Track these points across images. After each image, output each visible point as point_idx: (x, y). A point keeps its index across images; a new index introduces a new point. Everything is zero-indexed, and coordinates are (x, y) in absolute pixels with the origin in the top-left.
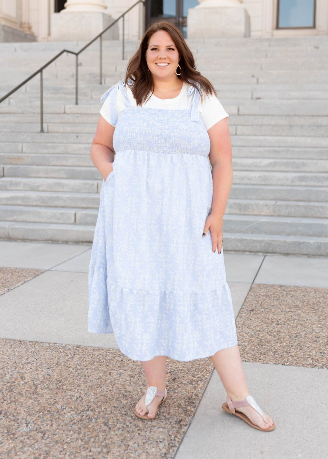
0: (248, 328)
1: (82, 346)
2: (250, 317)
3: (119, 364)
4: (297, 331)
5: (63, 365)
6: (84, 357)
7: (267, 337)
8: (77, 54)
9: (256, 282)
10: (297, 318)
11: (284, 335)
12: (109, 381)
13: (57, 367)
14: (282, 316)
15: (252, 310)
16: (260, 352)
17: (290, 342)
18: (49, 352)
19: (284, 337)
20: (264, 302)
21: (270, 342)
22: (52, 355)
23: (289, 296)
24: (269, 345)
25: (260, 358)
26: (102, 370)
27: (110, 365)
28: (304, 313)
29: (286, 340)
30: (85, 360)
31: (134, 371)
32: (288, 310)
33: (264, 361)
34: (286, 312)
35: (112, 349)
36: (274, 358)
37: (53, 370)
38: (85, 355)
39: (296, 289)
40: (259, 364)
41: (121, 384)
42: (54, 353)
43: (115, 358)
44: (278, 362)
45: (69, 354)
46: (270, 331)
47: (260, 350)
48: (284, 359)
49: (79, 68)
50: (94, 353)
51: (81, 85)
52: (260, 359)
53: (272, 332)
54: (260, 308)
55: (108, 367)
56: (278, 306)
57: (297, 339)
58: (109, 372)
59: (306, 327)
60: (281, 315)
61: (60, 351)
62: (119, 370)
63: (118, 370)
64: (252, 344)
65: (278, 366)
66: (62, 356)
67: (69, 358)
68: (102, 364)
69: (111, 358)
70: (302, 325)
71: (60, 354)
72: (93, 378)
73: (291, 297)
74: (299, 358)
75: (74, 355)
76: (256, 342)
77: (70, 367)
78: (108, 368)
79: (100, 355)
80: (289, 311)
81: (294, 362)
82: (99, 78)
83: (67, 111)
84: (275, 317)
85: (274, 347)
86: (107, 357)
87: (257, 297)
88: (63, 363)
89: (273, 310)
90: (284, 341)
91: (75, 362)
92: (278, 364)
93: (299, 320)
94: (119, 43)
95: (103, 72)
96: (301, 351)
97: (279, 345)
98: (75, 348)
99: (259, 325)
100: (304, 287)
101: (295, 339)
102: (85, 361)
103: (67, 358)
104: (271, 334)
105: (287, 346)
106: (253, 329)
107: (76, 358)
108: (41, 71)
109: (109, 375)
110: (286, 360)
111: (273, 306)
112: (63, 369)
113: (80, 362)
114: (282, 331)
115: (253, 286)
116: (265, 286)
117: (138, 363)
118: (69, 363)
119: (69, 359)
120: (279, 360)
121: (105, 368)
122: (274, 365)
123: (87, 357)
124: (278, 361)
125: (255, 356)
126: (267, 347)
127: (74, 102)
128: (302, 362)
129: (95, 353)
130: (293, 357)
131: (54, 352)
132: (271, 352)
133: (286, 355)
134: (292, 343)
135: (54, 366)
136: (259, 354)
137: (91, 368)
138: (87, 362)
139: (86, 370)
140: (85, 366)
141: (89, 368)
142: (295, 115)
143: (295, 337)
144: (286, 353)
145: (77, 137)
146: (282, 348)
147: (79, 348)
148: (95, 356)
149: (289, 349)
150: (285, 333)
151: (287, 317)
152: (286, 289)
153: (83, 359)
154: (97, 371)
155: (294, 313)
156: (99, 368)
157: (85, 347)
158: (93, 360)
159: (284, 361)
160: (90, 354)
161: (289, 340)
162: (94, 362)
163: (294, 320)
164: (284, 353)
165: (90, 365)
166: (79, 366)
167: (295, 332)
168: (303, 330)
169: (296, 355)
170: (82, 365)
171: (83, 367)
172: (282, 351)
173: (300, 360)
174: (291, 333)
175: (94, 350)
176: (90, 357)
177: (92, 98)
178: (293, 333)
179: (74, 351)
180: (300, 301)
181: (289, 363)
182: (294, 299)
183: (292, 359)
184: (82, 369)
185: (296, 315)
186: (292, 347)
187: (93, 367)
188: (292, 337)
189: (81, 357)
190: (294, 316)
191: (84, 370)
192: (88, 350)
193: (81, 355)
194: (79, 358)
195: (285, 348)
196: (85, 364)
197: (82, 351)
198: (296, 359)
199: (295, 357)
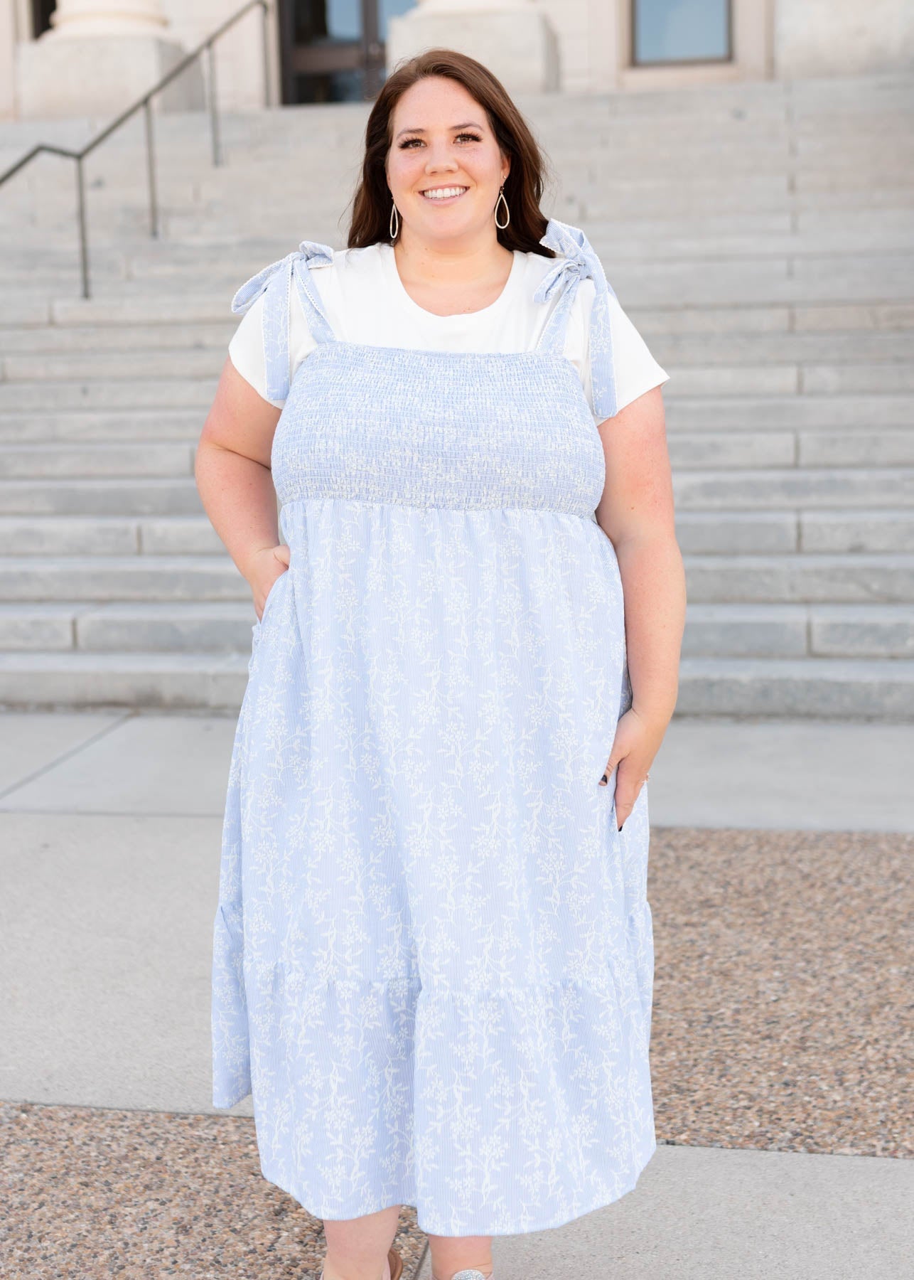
1: (37, 1104)
3: (146, 1177)
4: (710, 1002)
6: (40, 1151)
8: (79, 157)
10: (709, 950)
11: (671, 1020)
12: (107, 1253)
17: (690, 1045)
19: (672, 1027)
23: (684, 867)
26: (90, 1207)
27: (117, 1183)
28: (729, 926)
29: (678, 1039)
30: (39, 1165)
31: (191, 1203)
32: (681, 919)
34: (675, 926)
35: (132, 1111)
38: (41, 1144)
39: (703, 837)
41: (142, 1267)
43: (136, 1149)
48: (670, 1119)
49: (90, 196)
50: (72, 1135)
51: (99, 239)
55: (110, 1190)
57: (708, 1031)
58: (111, 1211)
59: (735, 983)
62: (146, 1201)
63: (141, 1199)
68: (94, 1177)
69: (125, 1150)
70: (725, 974)
72: (55, 1242)
73: (691, 868)
74: (720, 1112)
75: (8, 1144)
78: (109, 1194)
79: (92, 1139)
80: (687, 924)
81: (704, 1131)
82: (147, 221)
83: (60, 317)
86: (114, 1146)
90: (670, 1041)
91: (6, 1178)
93: (714, 956)
94: (201, 120)
95: (162, 201)
96: (723, 1080)
98: (14, 1113)
100: (728, 829)
101: (704, 1032)
102: (40, 1170)
105: (681, 1061)
107: (13, 1158)
109: (109, 1226)
110: (678, 1121)
113: (21, 1175)
117: (210, 1169)
121: (99, 1195)
123: (47, 1153)
127: (78, 290)
128: (728, 1128)
129: (76, 1132)
130: (700, 1108)
133: (677, 1101)
134: (696, 1051)
137: (54, 1199)
138: (46, 1176)
139: (36, 1209)
140: (37, 1189)
141: (49, 1198)
142: (688, 307)
143: (705, 1024)
144: (677, 1093)
145: (85, 392)
146: (664, 1072)
147: (28, 1116)
148: (73, 1146)
149: (686, 1077)
150: (674, 1011)
151: (679, 945)
152: (674, 842)
153: (33, 1161)
154: (72, 1213)
155: (700, 929)
156: (79, 1199)
157: (50, 1108)
158: (64, 1166)
159: (672, 1128)
160: (60, 1136)
161: (688, 1036)
162: (67, 1174)
163: (700, 957)
164: (671, 1094)
165: (53, 1186)
166: (15, 1192)
167: (705, 1004)
168: (726, 994)
169: (708, 1097)
170: (27, 1187)
171: (30, 1195)
172: (666, 1086)
173: (722, 1119)
174: (693, 1010)
175: (74, 1121)
176: (56, 1152)
177: (129, 278)
178: (698, 1009)
179: (10, 1128)
180: (718, 884)
181: (688, 1133)
182: (698, 876)
183: (697, 1117)
184: (25, 1206)
185: (704, 939)
186: (695, 1066)
187: (62, 1196)
188: (695, 1024)
189: (27, 1153)
190: (700, 942)
191: (31, 1210)
192: (54, 1122)
193: (29, 1146)
194: (21, 1158)
195: (675, 1072)
196: (39, 1185)
197: (36, 1125)
198: (708, 1118)
199: (705, 1109)
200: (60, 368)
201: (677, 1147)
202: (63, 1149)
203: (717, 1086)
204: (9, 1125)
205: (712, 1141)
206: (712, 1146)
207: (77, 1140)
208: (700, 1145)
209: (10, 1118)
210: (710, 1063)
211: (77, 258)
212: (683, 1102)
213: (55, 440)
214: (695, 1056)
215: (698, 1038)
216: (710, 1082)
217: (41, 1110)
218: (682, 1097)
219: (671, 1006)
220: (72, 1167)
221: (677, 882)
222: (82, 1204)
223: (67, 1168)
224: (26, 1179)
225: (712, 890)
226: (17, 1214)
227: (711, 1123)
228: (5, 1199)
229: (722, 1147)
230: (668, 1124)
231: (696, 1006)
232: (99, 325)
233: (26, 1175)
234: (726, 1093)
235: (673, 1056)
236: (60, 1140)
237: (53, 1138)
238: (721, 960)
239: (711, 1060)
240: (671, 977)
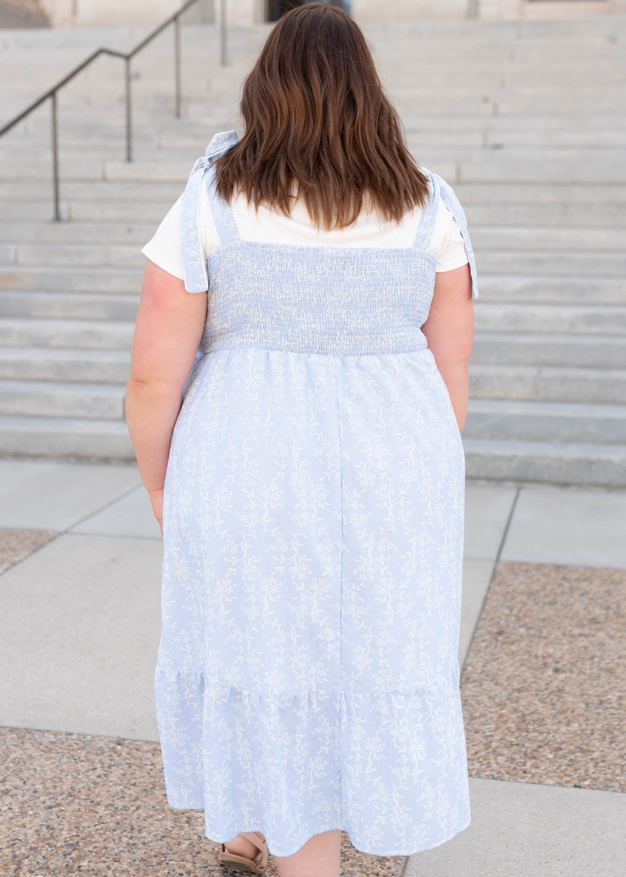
1: (128, 740)
2: (496, 652)
4: (600, 691)
5: (83, 797)
6: (132, 771)
7: (535, 707)
8: (127, 58)
9: (505, 557)
10: (598, 654)
11: (573, 702)
12: (187, 842)
13: (68, 804)
14: (566, 647)
15: (500, 633)
16: (524, 750)
17: (587, 720)
18: (54, 761)
19: (574, 706)
20: (524, 610)
21: (544, 722)
22: (61, 768)
24: (544, 729)
25: (523, 768)
28: (611, 638)
29: (580, 717)
30: (133, 781)
32: (576, 631)
33: (533, 776)
34: (573, 636)
36: (555, 768)
37: (60, 814)
38: (134, 767)
40: (523, 787)
41: (212, 853)
42: (64, 764)
44: (566, 778)
45: (99, 765)
46: (542, 691)
47: (523, 746)
48: (577, 769)
49: (134, 83)
52: (525, 772)
53: (546, 692)
54: (517, 626)
56: (554, 620)
57: (600, 710)
60: (563, 645)
61: (79, 757)
65: (565, 790)
66: (83, 770)
67: (99, 776)
70: (610, 671)
71: (79, 766)
72: (150, 833)
73: (582, 595)
74: (612, 767)
75: (110, 766)
76: (513, 722)
77: (98, 804)
80: (580, 635)
81: (601, 779)
82: (173, 105)
83: (110, 174)
84: (551, 650)
85: (553, 736)
87: (509, 597)
88: (83, 791)
89: (545, 633)
90: (574, 717)
91: (111, 789)
92: (565, 785)
93: (601, 658)
95: (184, 91)
96: (613, 745)
97: (563, 728)
98: (112, 745)
99: (516, 673)
101: (598, 711)
102: (134, 785)
103: (93, 776)
104: (545, 698)
105: (582, 730)
106: (507, 684)
107: (115, 775)
109: (186, 825)
110: (583, 773)
111: (544, 620)
113: (122, 787)
114: (566, 688)
115: (500, 568)
116: (524, 568)
118: (97, 791)
119: (98, 780)
120: (567, 772)
122: (557, 788)
123: (138, 774)
124: (566, 775)
125: (512, 763)
126: (537, 736)
127: (123, 155)
128: (618, 778)
130: (598, 764)
131: (65, 760)
132: (548, 750)
133: (581, 758)
134: (592, 724)
135: (62, 802)
136: (521, 758)
137: (146, 804)
138: (139, 788)
139: (135, 811)
140: (133, 798)
141: (142, 804)
142: (574, 183)
143: (597, 706)
144: (581, 752)
145: (130, 230)
146: (570, 737)
147: (122, 747)
149: (586, 742)
150: (575, 696)
151: (575, 650)
152: (568, 576)
153: (129, 778)
154: (160, 815)
155: (590, 639)
157: (137, 743)
158: (151, 782)
159: (578, 777)
160: (147, 762)
161: (586, 713)
162: (153, 788)
163: (592, 658)
164: (576, 752)
165: (144, 796)
166: (119, 799)
167: (597, 692)
168: (612, 685)
169: (603, 756)
170: (126, 796)
171: (130, 802)
172: (572, 747)
173: (614, 772)
175: (154, 752)
176: (144, 773)
178: (592, 695)
179: (110, 755)
181: (590, 780)
182: (587, 601)
183: (596, 769)
184: (127, 809)
185: (594, 646)
186: (592, 734)
187: (152, 803)
188: (590, 705)
189: (124, 773)
190: (591, 648)
191: (130, 811)
192: (140, 752)
193: (125, 768)
194: (120, 776)
195: (578, 738)
196: (134, 795)
197: (128, 754)
198: (604, 770)
199: (601, 764)
200: (111, 213)
202: (149, 771)
203: (608, 749)
204: (110, 753)
205: (607, 787)
209: (109, 748)
210: (603, 733)
211: (122, 131)
212: (585, 759)
213: (108, 265)
214: (592, 727)
215: (593, 715)
216: (603, 746)
217: (131, 744)
218: (584, 756)
219: (573, 692)
220: (156, 784)
221: (572, 605)
223: (153, 785)
224: (126, 790)
225: (597, 611)
227: (606, 774)
228: (112, 803)
229: (614, 791)
230: (576, 773)
231: (590, 693)
232: (139, 181)
233: (125, 787)
234: (615, 754)
235: (576, 727)
236: (146, 765)
237: (141, 763)
239: (603, 731)
240: (572, 672)
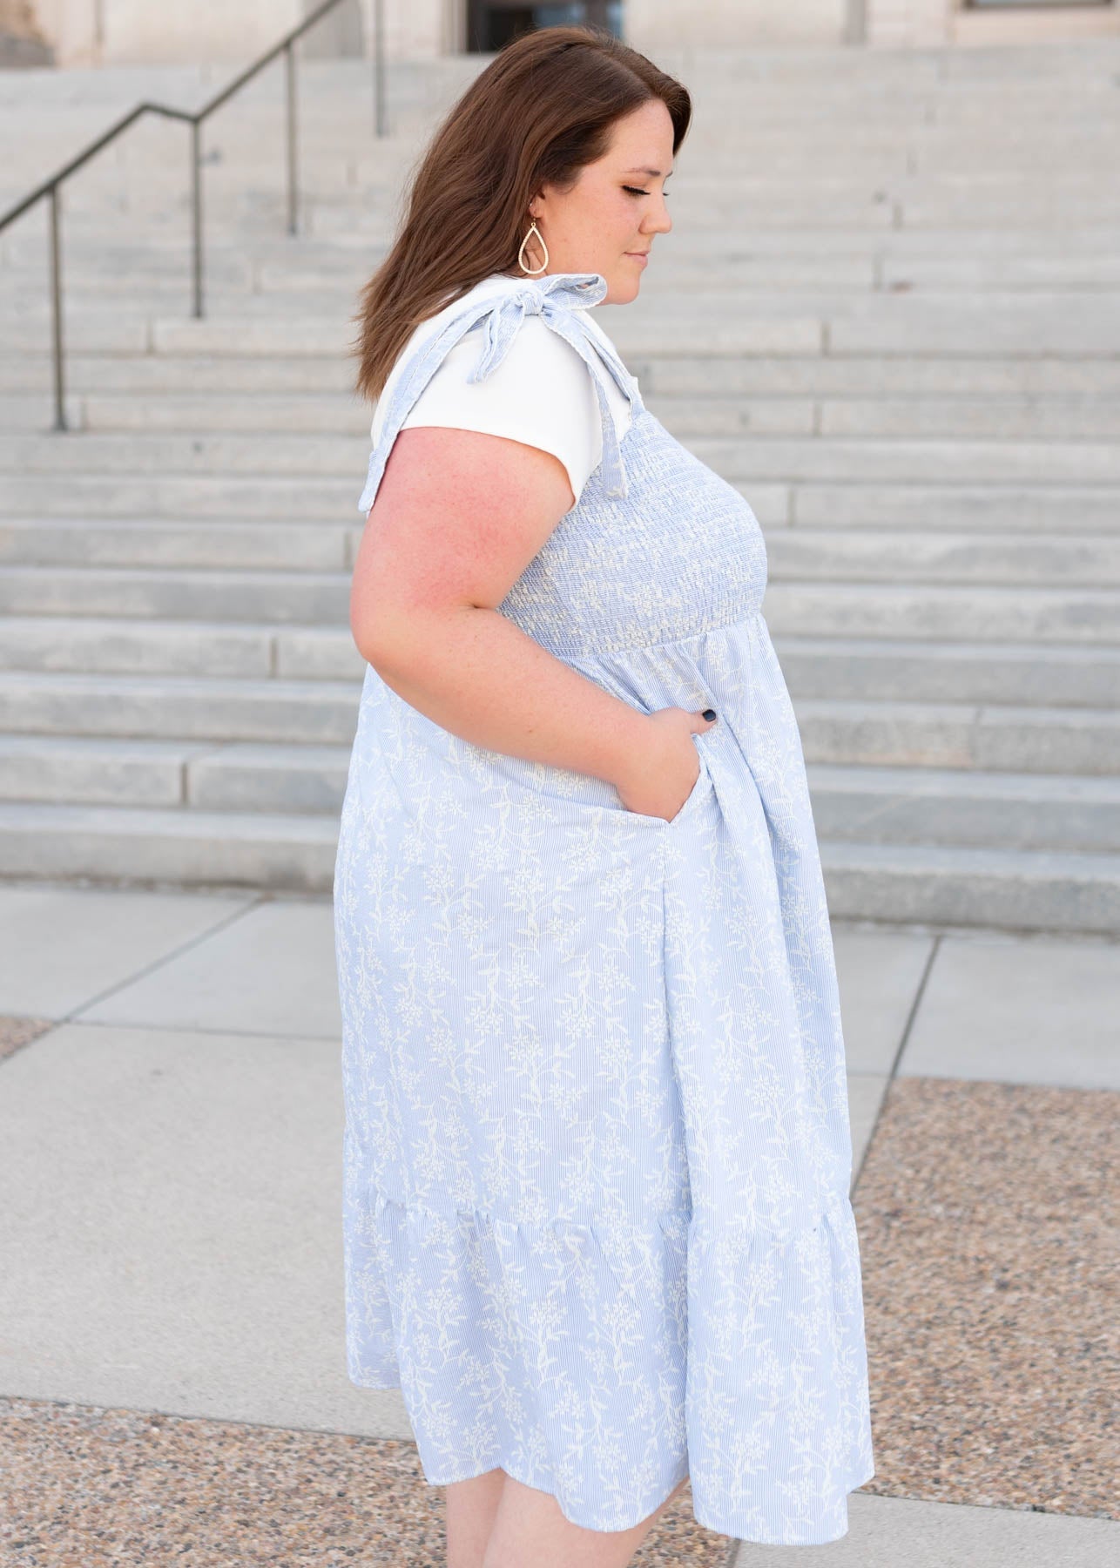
0: (881, 1308)
1: (172, 1416)
2: (886, 1250)
3: (326, 1518)
4: (1087, 1324)
5: (84, 1525)
6: (180, 1476)
7: (960, 1356)
8: (196, 120)
9: (908, 1068)
10: (1084, 1254)
11: (1034, 1345)
13: (55, 1539)
14: (1021, 1242)
15: (895, 1214)
16: (936, 1437)
17: (1060, 1381)
18: (29, 1455)
19: (1035, 1355)
20: (943, 1169)
21: (977, 1385)
22: (42, 1469)
23: (1045, 1139)
24: (973, 1398)
25: (934, 1472)
26: (252, 1552)
27: (286, 1524)
28: (1110, 1223)
29: (1045, 1372)
30: (180, 1495)
31: (389, 1555)
32: (1043, 1211)
33: (953, 1488)
34: (1036, 1220)
35: (301, 1431)
36: (995, 1473)
37: (36, 1557)
38: (182, 1469)
39: (1069, 1100)
40: (932, 1509)
42: (48, 1461)
43: (309, 1481)
44: (1016, 1494)
45: (116, 1465)
46: (972, 1326)
47: (935, 1430)
48: (1037, 1477)
49: (208, 172)
50: (222, 1458)
51: (217, 236)
52: (937, 1481)
53: (982, 1328)
54: (927, 1201)
55: (279, 1533)
56: (1000, 1190)
57: (1086, 1363)
58: (281, 1560)
60: (1017, 1236)
61: (79, 1449)
62: (327, 1550)
63: (321, 1547)
64: (899, 1393)
65: (1015, 1516)
66: (85, 1474)
67: (115, 1486)
68: (256, 1515)
69: (296, 1482)
71: (77, 1465)
73: (1054, 1141)
74: (1106, 1472)
75: (136, 1466)
76: (916, 1385)
77: (113, 1538)
78: (277, 1537)
79: (249, 1464)
80: (1050, 1218)
81: (1086, 1496)
82: (283, 210)
83: (162, 343)
84: (993, 1247)
85: (995, 1412)
86: (280, 1475)
87: (914, 1145)
88: (83, 1513)
89: (981, 1214)
90: (1034, 1374)
91: (137, 1510)
92: (1015, 1506)
93: (1091, 1263)
94: (361, 70)
95: (304, 185)
96: (1109, 1429)
97: (1013, 1398)
98: (142, 1426)
99: (925, 1291)
100: (1104, 1091)
101: (1080, 1365)
102: (182, 1502)
103: (103, 1485)
104: (980, 1340)
105: (1050, 1401)
106: (904, 1311)
107: (145, 1484)
108: (51, 189)
110: (1048, 1481)
111: (981, 1189)
112: (82, 1549)
113: (158, 1507)
114: (1022, 1321)
115: (897, 1089)
116: (945, 1089)
117: (411, 1512)
118: (110, 1514)
119: (113, 1493)
120: (1019, 1482)
121: (264, 1537)
122: (1001, 1513)
123: (190, 1481)
124: (1016, 1487)
125: (912, 1464)
126: (963, 1413)
127: (187, 304)
128: (1117, 1493)
129: (228, 1454)
130: (1078, 1465)
131: (51, 1453)
132: (982, 1439)
133: (1047, 1455)
134: (1069, 1390)
135: (43, 1535)
136: (930, 1454)
137: (204, 1540)
138: (190, 1509)
139: (181, 1552)
140: (180, 1527)
141: (196, 1538)
142: (1047, 355)
143: (1081, 1354)
144: (1046, 1443)
145: (198, 448)
146: (1027, 1414)
147: (161, 1430)
148: (224, 1473)
149: (1057, 1423)
150: (1038, 1335)
151: (1040, 1246)
152: (1029, 1106)
153: (172, 1489)
154: (230, 1559)
155: (1070, 1226)
156: (238, 1541)
157: (189, 1422)
158: (215, 1498)
159: (1040, 1490)
160: (207, 1459)
161: (1057, 1369)
162: (219, 1508)
163: (1072, 1262)
164: (1036, 1444)
165: (201, 1524)
166: (152, 1529)
167: (1080, 1327)
168: (1110, 1314)
169: (1089, 1451)
170: (166, 1524)
171: (172, 1534)
172: (1030, 1434)
173: (1110, 1481)
174: (1064, 1334)
175: (222, 1440)
176: (202, 1479)
177: (257, 290)
178: (1070, 1333)
179: (138, 1445)
180: (1092, 1166)
181: (1062, 1497)
182: (1064, 1153)
183: (1074, 1476)
184: (167, 1548)
185: (1076, 1239)
186: (1069, 1409)
187: (215, 1537)
188: (1067, 1353)
189: (163, 1479)
190: (1070, 1243)
191: (173, 1554)
192: (196, 1440)
193: (166, 1470)
194: (155, 1484)
195: (1041, 1416)
196: (182, 1521)
197: (173, 1443)
198: (1090, 1479)
199: (1085, 1467)
200: (163, 415)
201: (1047, 1515)
202: (211, 1476)
203: (1100, 1436)
204: (137, 1442)
205: (1096, 1509)
206: (1096, 1517)
207: (230, 1465)
208: (1080, 1514)
209: (136, 1432)
210: (1090, 1406)
211: (187, 260)
212: (1053, 1456)
213: (157, 514)
214: (1070, 1395)
215: (1072, 1372)
216: (1090, 1432)
217: (178, 1423)
218: (1052, 1449)
219: (1033, 1327)
220: (225, 1500)
221: (1035, 1160)
222: (242, 1549)
223: (218, 1502)
224: (165, 1513)
225: (1084, 1173)
226: (156, 1558)
227: (1094, 1485)
228: (138, 1537)
229: (1110, 1518)
230: (1035, 1484)
231: (1068, 1328)
232: (216, 356)
233: (164, 1507)
234: (1113, 1448)
235: (1038, 1394)
236: (206, 1464)
237: (197, 1461)
238: (1101, 1268)
239: (1092, 1402)
240: (1032, 1288)
